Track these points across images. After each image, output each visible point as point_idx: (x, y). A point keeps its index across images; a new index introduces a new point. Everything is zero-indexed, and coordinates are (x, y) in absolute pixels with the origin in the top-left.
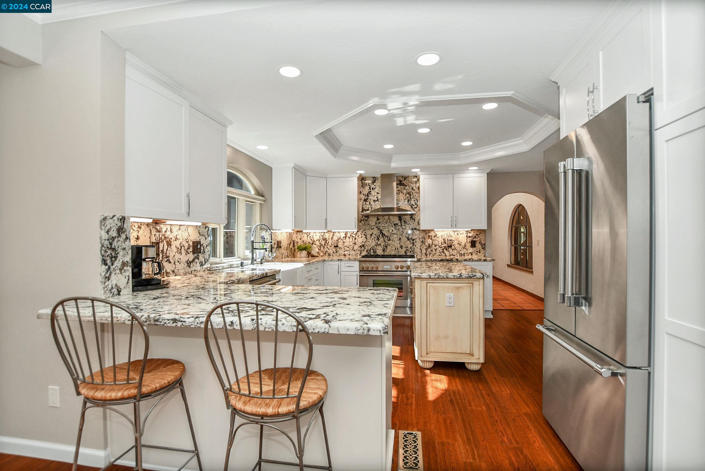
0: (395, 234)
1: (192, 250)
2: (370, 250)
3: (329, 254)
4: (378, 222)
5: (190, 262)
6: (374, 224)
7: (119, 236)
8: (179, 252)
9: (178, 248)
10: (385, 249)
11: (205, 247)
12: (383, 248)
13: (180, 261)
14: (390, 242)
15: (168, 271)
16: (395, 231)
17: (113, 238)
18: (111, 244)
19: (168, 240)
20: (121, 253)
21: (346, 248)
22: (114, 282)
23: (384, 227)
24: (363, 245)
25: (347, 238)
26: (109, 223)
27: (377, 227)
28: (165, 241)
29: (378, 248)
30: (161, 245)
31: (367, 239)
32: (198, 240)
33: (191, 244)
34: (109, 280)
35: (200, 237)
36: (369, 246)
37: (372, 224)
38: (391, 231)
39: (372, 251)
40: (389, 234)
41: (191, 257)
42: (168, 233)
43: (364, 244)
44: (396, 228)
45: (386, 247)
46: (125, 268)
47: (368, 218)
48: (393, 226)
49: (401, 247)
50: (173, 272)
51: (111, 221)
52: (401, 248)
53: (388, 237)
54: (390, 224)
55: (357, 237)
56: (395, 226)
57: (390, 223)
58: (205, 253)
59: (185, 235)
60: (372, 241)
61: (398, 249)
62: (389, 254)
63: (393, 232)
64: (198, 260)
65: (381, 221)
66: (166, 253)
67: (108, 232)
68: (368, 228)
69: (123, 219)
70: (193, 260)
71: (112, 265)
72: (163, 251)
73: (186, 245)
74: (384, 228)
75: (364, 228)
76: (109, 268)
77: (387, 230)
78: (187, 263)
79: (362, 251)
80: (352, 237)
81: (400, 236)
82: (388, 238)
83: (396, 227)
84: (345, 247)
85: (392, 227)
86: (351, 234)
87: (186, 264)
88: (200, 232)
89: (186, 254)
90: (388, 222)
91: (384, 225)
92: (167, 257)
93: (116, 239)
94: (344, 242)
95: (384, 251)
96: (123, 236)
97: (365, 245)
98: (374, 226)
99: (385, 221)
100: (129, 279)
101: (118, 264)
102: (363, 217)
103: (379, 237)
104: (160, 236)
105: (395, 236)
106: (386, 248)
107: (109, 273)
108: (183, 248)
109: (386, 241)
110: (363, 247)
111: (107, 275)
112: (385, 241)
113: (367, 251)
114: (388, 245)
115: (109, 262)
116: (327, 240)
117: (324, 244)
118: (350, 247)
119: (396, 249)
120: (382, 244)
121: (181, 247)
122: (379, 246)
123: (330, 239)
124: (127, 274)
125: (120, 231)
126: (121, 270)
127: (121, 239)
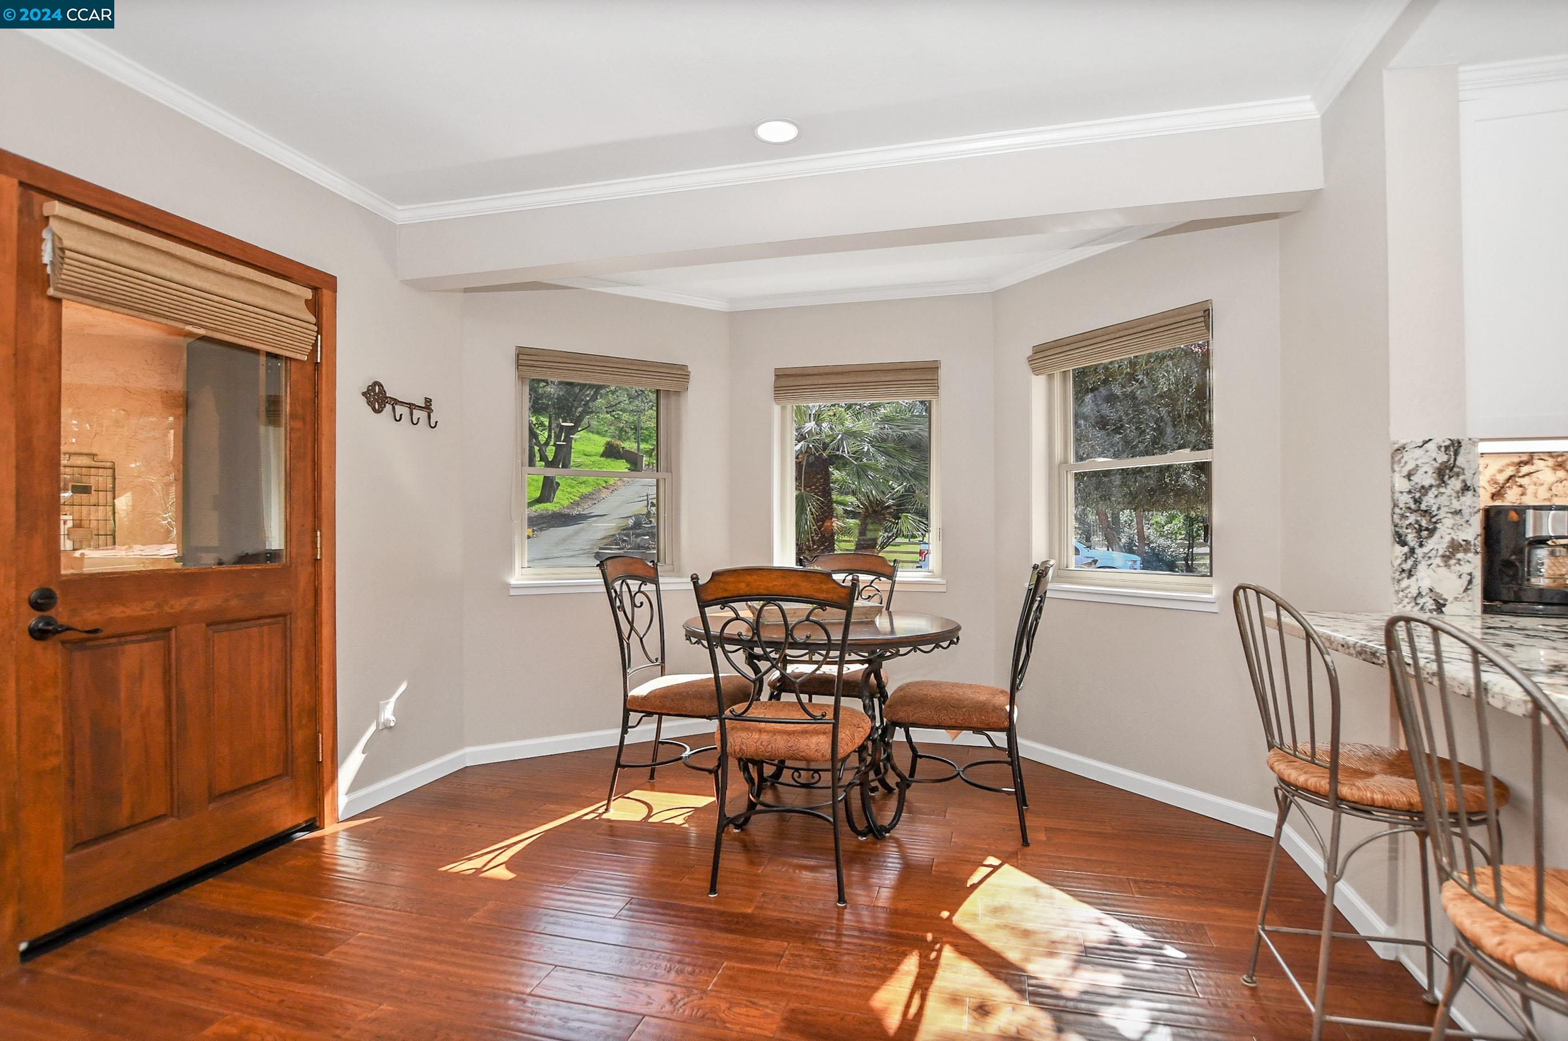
7: (1442, 482)
17: (1424, 490)
18: (1417, 501)
20: (1448, 522)
22: (1425, 584)
26: (1411, 457)
34: (1410, 575)
46: (1460, 556)
51: (1419, 452)
67: (1409, 476)
69: (1455, 447)
71: (1421, 545)
76: (1412, 551)
93: (1434, 492)
96: (1455, 484)
100: (1470, 582)
101: (1437, 544)
107: (1410, 562)
111: (1407, 566)
115: (1411, 538)
124: (1466, 568)
125: (1444, 472)
126: (1446, 558)
127: (1447, 491)
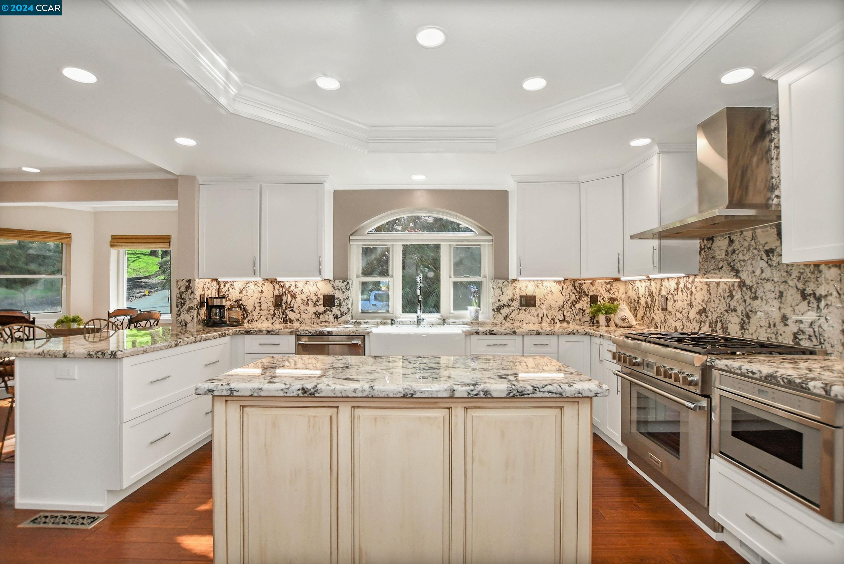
0: (768, 280)
1: (322, 303)
2: (716, 322)
3: (656, 325)
4: (730, 249)
5: (320, 314)
6: (723, 256)
7: (187, 290)
8: (305, 304)
9: (304, 301)
10: (744, 322)
11: (342, 300)
12: (742, 319)
13: (306, 311)
14: (756, 304)
15: (292, 319)
16: (767, 273)
17: (183, 293)
18: (181, 296)
19: (293, 293)
20: (188, 301)
21: (679, 315)
22: (183, 318)
23: (744, 261)
24: (704, 309)
25: (680, 292)
26: (180, 283)
27: (729, 264)
28: (289, 295)
29: (730, 318)
30: (284, 298)
31: (710, 294)
32: (332, 293)
33: (321, 297)
34: (179, 316)
35: (335, 291)
36: (714, 313)
37: (720, 257)
38: (758, 272)
39: (719, 325)
40: (754, 280)
41: (321, 309)
42: (293, 288)
43: (705, 307)
44: (770, 263)
45: (748, 317)
46: (191, 311)
47: (713, 241)
48: (764, 257)
49: (784, 319)
50: (298, 320)
51: (182, 282)
52: (782, 324)
53: (751, 288)
54: (755, 252)
55: (693, 290)
56: (768, 256)
57: (755, 249)
58: (342, 307)
59: (313, 289)
60: (720, 300)
61: (774, 325)
62: (754, 337)
63: (764, 275)
64: (330, 313)
65: (736, 245)
66: (290, 304)
67: (179, 289)
68: (712, 267)
69: (190, 281)
70: (324, 312)
71: (182, 308)
72: (286, 303)
73: (315, 299)
74: (743, 263)
75: (706, 267)
76: (180, 309)
77: (750, 269)
78: (316, 314)
79: (702, 323)
80: (687, 289)
81: (782, 286)
82: (751, 291)
83: (771, 259)
84: (676, 312)
85: (762, 259)
86: (685, 282)
87: (314, 315)
88: (334, 286)
89: (314, 306)
90: (751, 248)
91: (743, 255)
92: (290, 307)
93: (185, 293)
94: (675, 301)
95: (742, 328)
96: (190, 291)
97: (707, 309)
98: (723, 260)
99: (746, 244)
100: (193, 318)
101: (185, 307)
102: (703, 241)
103: (734, 289)
104: (284, 291)
105: (769, 286)
106: (747, 321)
107: (179, 312)
108: (310, 300)
109: (749, 301)
110: (703, 314)
111: (178, 314)
112: (745, 301)
113: (710, 323)
114: (751, 311)
115: (179, 306)
116: (654, 297)
117: (651, 305)
118: (683, 313)
119: (770, 324)
120: (740, 309)
121: (308, 300)
122: (734, 313)
123: (657, 294)
124: (192, 314)
125: (188, 288)
126: (188, 311)
127: (188, 293)
